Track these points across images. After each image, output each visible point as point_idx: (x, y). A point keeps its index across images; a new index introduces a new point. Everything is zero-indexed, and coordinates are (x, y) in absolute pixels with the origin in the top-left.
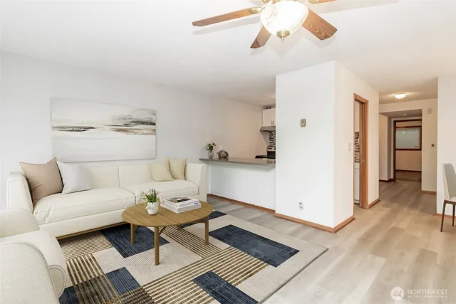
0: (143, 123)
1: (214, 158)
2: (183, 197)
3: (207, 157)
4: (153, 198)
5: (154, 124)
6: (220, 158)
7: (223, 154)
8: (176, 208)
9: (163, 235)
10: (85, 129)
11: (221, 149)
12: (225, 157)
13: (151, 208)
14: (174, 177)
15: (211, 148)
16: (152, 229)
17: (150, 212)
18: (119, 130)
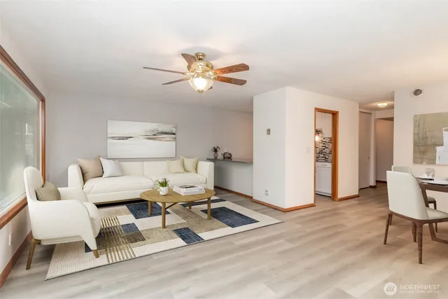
0: (166, 133)
1: (218, 158)
2: (192, 185)
3: (213, 157)
4: (164, 184)
5: (174, 134)
6: (224, 158)
7: (227, 155)
8: (183, 192)
9: (168, 210)
10: (127, 138)
11: (225, 151)
12: (229, 158)
13: (163, 191)
14: (186, 171)
15: (216, 150)
16: (161, 205)
17: (161, 193)
18: (149, 139)
